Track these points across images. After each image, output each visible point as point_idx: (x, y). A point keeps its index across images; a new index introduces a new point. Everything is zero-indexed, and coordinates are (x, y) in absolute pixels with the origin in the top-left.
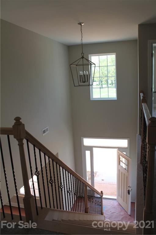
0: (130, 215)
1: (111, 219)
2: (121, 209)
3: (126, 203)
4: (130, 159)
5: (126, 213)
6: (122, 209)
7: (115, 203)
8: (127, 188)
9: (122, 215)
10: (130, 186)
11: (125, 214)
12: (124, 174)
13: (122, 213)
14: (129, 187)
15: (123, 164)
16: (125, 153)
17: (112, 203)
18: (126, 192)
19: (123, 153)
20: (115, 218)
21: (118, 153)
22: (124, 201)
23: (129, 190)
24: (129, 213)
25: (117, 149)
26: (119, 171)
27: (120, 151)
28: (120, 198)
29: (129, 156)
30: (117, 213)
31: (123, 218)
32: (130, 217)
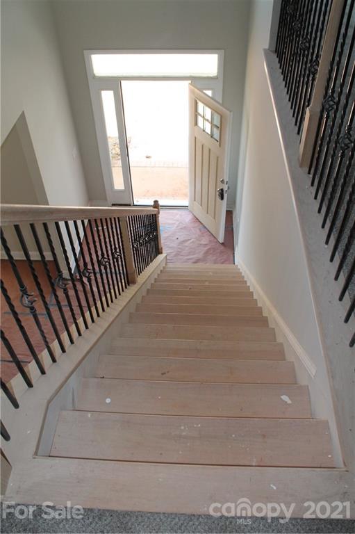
0: (223, 244)
1: (181, 257)
2: (200, 230)
3: (214, 218)
4: (228, 112)
5: (213, 238)
6: (203, 230)
7: (186, 217)
8: (218, 186)
9: (206, 245)
10: (225, 181)
11: (210, 241)
12: (210, 150)
13: (205, 241)
14: (222, 182)
15: (206, 123)
16: (209, 93)
17: (178, 216)
18: (213, 193)
19: (205, 91)
20: (189, 254)
21: (192, 92)
22: (208, 213)
23: (222, 190)
24: (221, 239)
25: (190, 82)
26: (194, 141)
27: (195, 87)
28: (197, 204)
29: (221, 102)
30: (193, 242)
31: (207, 253)
32: (222, 248)
